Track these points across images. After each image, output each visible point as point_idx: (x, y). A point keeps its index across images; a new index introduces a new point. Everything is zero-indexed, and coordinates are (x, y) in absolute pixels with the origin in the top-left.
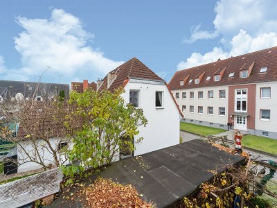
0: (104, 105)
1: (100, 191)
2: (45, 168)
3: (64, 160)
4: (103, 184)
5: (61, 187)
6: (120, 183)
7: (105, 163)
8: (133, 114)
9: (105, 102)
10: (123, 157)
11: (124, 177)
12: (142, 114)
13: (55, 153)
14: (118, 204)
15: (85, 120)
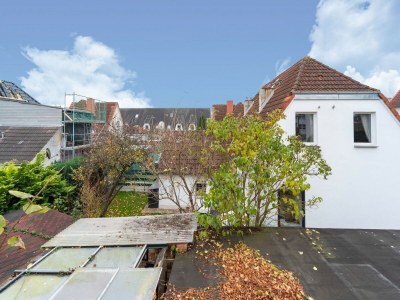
0: (249, 138)
1: (241, 262)
2: (181, 210)
3: (200, 205)
4: (247, 254)
5: (195, 238)
6: (273, 262)
7: (252, 224)
8: (301, 154)
9: (251, 134)
10: (284, 223)
11: (280, 255)
12: (319, 156)
13: (190, 194)
14: (267, 293)
15: (224, 158)
